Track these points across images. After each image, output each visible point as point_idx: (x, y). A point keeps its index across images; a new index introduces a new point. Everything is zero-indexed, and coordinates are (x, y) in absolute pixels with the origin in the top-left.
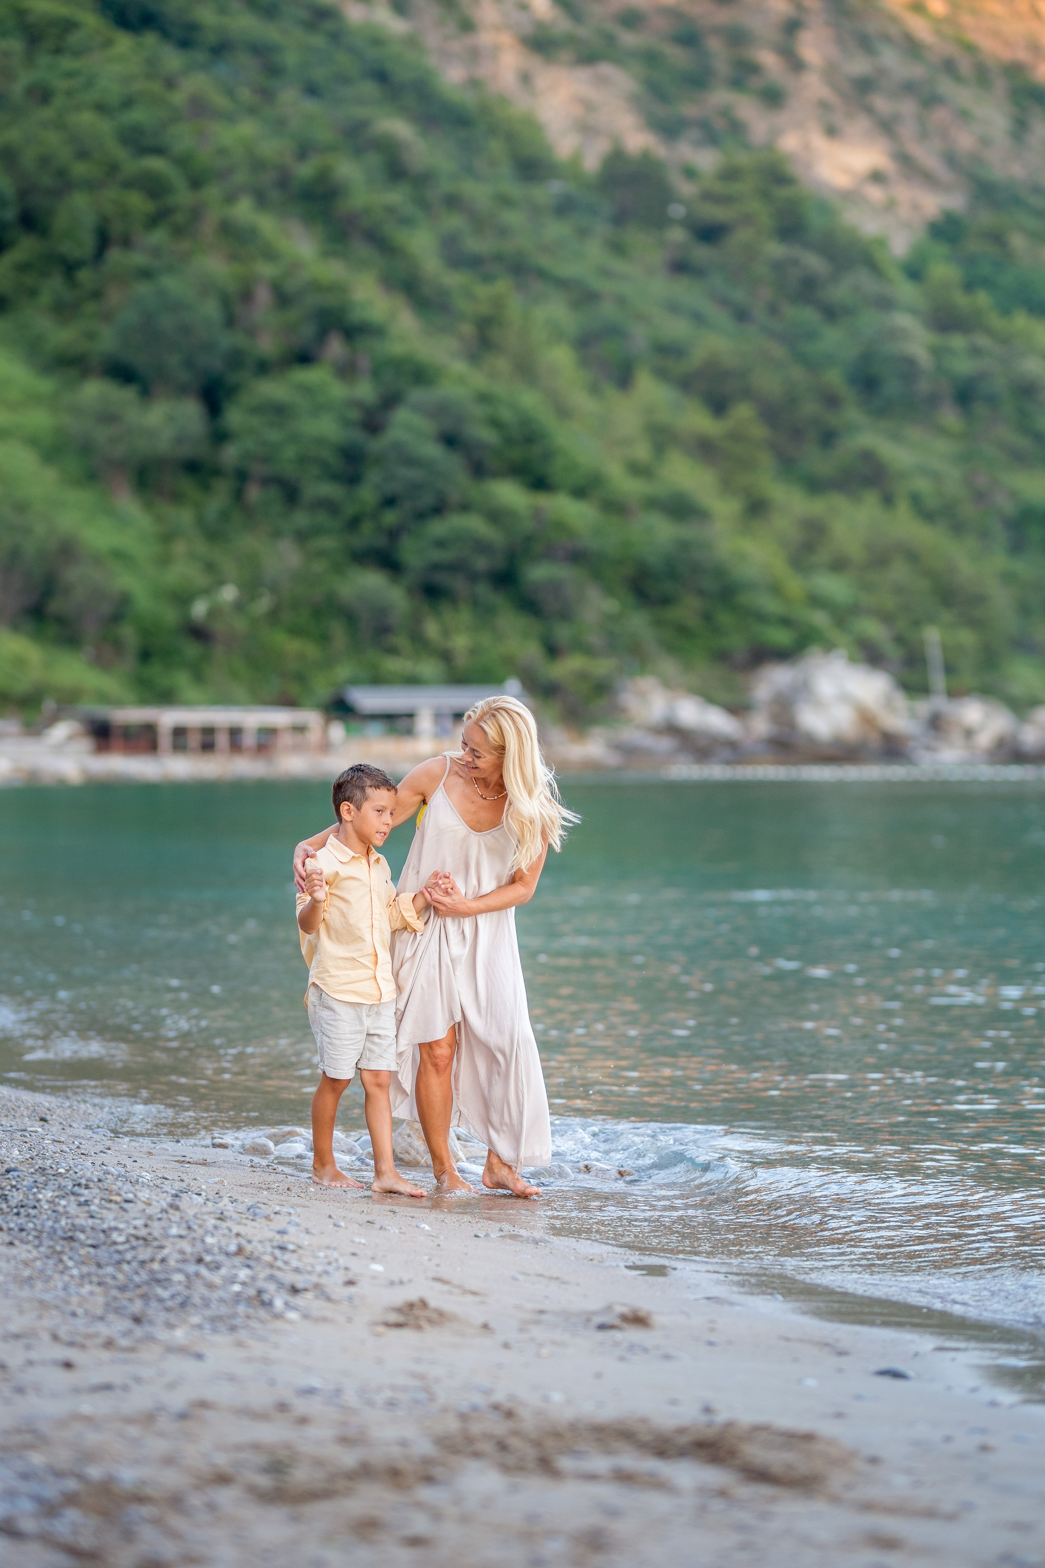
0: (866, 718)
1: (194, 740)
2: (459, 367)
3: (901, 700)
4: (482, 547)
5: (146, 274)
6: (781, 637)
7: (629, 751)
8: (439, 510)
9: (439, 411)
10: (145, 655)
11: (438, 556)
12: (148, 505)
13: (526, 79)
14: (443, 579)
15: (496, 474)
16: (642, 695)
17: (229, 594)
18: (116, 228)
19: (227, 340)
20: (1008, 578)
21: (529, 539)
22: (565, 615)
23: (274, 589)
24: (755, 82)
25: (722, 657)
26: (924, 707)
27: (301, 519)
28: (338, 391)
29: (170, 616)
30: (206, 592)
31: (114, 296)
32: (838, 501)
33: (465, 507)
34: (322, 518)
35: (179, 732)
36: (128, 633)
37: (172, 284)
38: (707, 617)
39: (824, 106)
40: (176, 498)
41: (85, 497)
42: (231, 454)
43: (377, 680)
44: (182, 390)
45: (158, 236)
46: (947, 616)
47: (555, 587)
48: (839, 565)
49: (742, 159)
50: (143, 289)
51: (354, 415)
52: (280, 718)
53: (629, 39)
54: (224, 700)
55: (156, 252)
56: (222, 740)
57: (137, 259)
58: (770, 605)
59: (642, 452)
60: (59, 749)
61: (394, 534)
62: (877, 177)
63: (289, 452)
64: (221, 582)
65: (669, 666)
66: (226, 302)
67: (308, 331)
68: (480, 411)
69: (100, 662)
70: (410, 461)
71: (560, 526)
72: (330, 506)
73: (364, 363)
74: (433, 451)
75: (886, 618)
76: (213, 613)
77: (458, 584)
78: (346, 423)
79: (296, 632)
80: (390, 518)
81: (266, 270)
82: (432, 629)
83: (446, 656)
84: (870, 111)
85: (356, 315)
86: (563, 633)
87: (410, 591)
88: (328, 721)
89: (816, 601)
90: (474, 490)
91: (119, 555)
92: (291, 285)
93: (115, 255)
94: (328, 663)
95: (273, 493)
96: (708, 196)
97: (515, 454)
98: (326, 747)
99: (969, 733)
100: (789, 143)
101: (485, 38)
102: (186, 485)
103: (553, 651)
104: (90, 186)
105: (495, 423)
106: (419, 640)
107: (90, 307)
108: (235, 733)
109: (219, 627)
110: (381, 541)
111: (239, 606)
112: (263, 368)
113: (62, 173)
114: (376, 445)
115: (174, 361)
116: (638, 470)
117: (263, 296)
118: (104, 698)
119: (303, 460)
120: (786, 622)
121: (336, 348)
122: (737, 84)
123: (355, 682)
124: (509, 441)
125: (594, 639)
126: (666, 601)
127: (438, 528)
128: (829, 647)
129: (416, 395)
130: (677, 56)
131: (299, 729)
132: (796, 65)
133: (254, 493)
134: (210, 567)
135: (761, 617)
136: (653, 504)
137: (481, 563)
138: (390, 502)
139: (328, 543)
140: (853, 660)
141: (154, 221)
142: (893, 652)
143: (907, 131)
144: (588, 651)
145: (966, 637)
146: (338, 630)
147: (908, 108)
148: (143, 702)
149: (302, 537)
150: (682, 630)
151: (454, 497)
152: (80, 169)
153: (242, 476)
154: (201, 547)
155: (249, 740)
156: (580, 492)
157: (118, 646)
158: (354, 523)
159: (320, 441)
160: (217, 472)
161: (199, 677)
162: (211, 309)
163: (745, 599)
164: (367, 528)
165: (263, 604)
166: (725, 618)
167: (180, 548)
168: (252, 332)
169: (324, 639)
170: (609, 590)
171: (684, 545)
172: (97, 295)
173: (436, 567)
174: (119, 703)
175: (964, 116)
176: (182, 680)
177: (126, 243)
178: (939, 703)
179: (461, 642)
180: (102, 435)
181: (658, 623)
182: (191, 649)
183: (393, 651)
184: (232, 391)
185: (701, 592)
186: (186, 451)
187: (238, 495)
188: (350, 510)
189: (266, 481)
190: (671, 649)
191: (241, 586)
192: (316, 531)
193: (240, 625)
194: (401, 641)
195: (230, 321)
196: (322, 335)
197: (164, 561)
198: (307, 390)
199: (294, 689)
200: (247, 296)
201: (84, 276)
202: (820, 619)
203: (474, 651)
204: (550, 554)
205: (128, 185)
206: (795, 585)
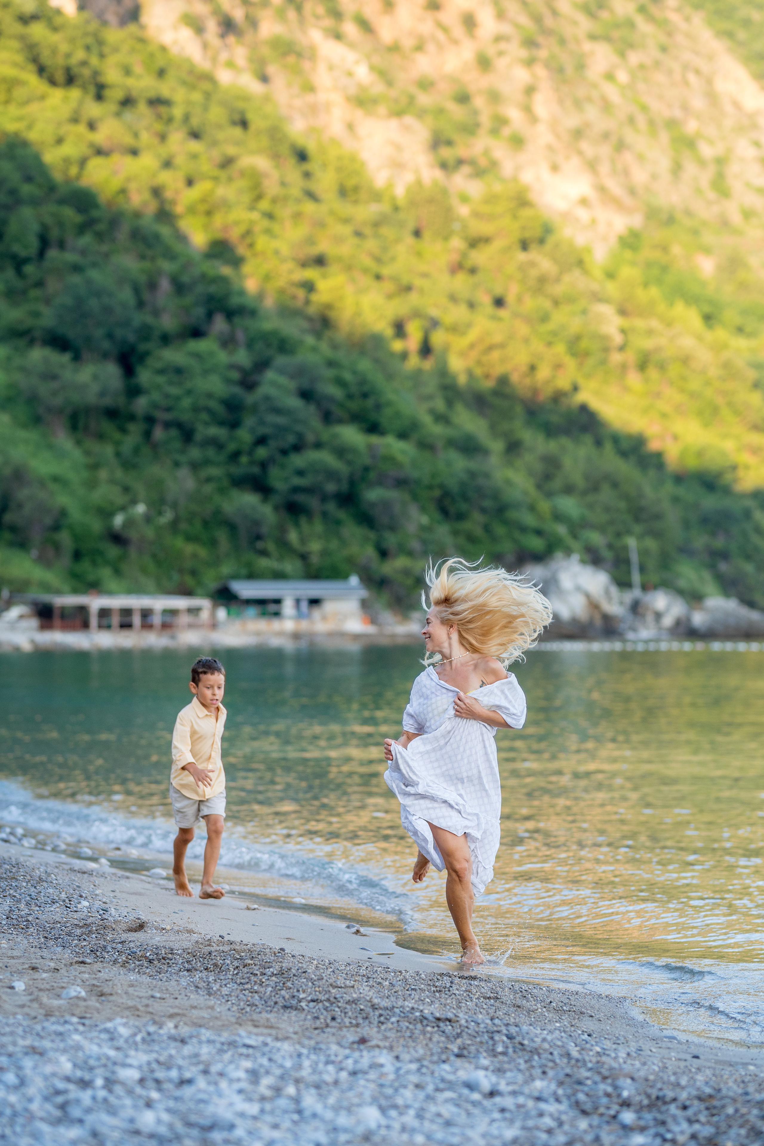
0: (593, 605)
1: (115, 620)
2: (310, 340)
3: (614, 590)
4: (331, 475)
5: (77, 268)
6: (536, 543)
8: (297, 448)
9: (299, 372)
10: (77, 555)
11: (297, 481)
12: (78, 443)
13: (350, 127)
14: (300, 498)
15: (340, 421)
17: (141, 509)
18: (54, 234)
19: (138, 319)
20: (676, 500)
21: (366, 469)
22: (393, 528)
23: (175, 506)
24: (506, 132)
26: (629, 597)
27: (195, 453)
28: (223, 357)
29: (96, 526)
30: (123, 508)
31: (53, 285)
32: (565, 441)
33: (318, 445)
34: (211, 452)
35: (104, 613)
36: (65, 538)
37: (94, 274)
38: (487, 528)
39: (550, 148)
40: (101, 437)
41: (32, 435)
42: (141, 404)
43: (252, 576)
44: (105, 356)
45: (86, 240)
46: (638, 528)
47: (386, 505)
48: (569, 490)
49: (498, 188)
50: (76, 279)
51: (235, 375)
52: (180, 603)
53: (424, 99)
54: (137, 590)
55: (83, 253)
56: (137, 620)
57: (70, 257)
58: (529, 520)
59: (440, 405)
60: (12, 626)
61: (264, 465)
62: (584, 202)
63: (186, 403)
64: (134, 502)
66: (136, 290)
67: (200, 312)
68: (330, 373)
69: (43, 561)
70: (278, 411)
71: (390, 459)
72: (218, 444)
73: (240, 336)
74: (294, 402)
75: (601, 529)
76: (129, 523)
77: (313, 502)
78: (228, 381)
79: (190, 538)
80: (262, 452)
81: (167, 266)
82: (293, 536)
83: (304, 557)
84: (580, 153)
85: (235, 301)
86: (391, 540)
87: (276, 508)
88: (215, 606)
89: (558, 517)
90: (326, 433)
91: (56, 479)
92: (185, 279)
93: (52, 253)
94: (216, 562)
95: (174, 432)
96: (477, 215)
97: (354, 406)
98: (214, 625)
99: (658, 616)
100: (527, 177)
101: (322, 97)
102: (107, 426)
103: (384, 554)
104: (35, 202)
105: (340, 382)
106: (283, 544)
107: (34, 293)
108: (146, 614)
109: (133, 535)
110: (256, 470)
111: (148, 519)
112: (166, 339)
113: (13, 192)
114: (250, 399)
115: (99, 333)
116: (441, 418)
117: (165, 285)
118: (47, 588)
119: (196, 409)
120: (539, 533)
121: (220, 324)
122: (495, 132)
123: (236, 577)
124: (350, 396)
125: (415, 545)
126: (461, 517)
127: (298, 460)
128: (568, 552)
129: (281, 360)
130: (456, 111)
131: (194, 611)
132: (533, 119)
133: (159, 433)
134: (126, 489)
135: (523, 529)
136: (451, 443)
137: (331, 487)
138: (262, 441)
139: (214, 471)
140: (583, 562)
141: (82, 229)
142: (607, 554)
143: (604, 168)
144: (410, 554)
145: (651, 544)
146: (222, 536)
147: (605, 151)
148: (75, 591)
149: (195, 466)
150: (471, 539)
151: (310, 438)
152: (26, 189)
153: (150, 420)
154: (119, 474)
155: (157, 620)
156: (403, 435)
157: (57, 547)
158: (235, 456)
159: (210, 395)
160: (132, 418)
161: (117, 572)
162: (126, 295)
163: (512, 515)
164: (244, 459)
165: (168, 517)
166: (500, 530)
167: (103, 474)
168: (156, 313)
169: (213, 543)
170: (423, 509)
171: (472, 475)
172: (40, 284)
173: (296, 490)
174: (59, 592)
175: (641, 158)
176: (105, 573)
177: (62, 245)
178: (636, 593)
179: (315, 546)
180: (44, 389)
181: (456, 533)
182: (113, 551)
183: (264, 553)
184: (143, 357)
185: (483, 510)
186: (108, 401)
187: (147, 435)
188: (232, 447)
189: (167, 425)
191: (150, 504)
192: (207, 462)
193: (150, 533)
194: (270, 546)
195: (141, 304)
196: (210, 315)
197: (92, 484)
198: (197, 356)
199: (190, 581)
200: (153, 286)
201: (29, 269)
202: (561, 530)
203: (325, 553)
204: (381, 481)
205: (62, 202)
206: (544, 506)
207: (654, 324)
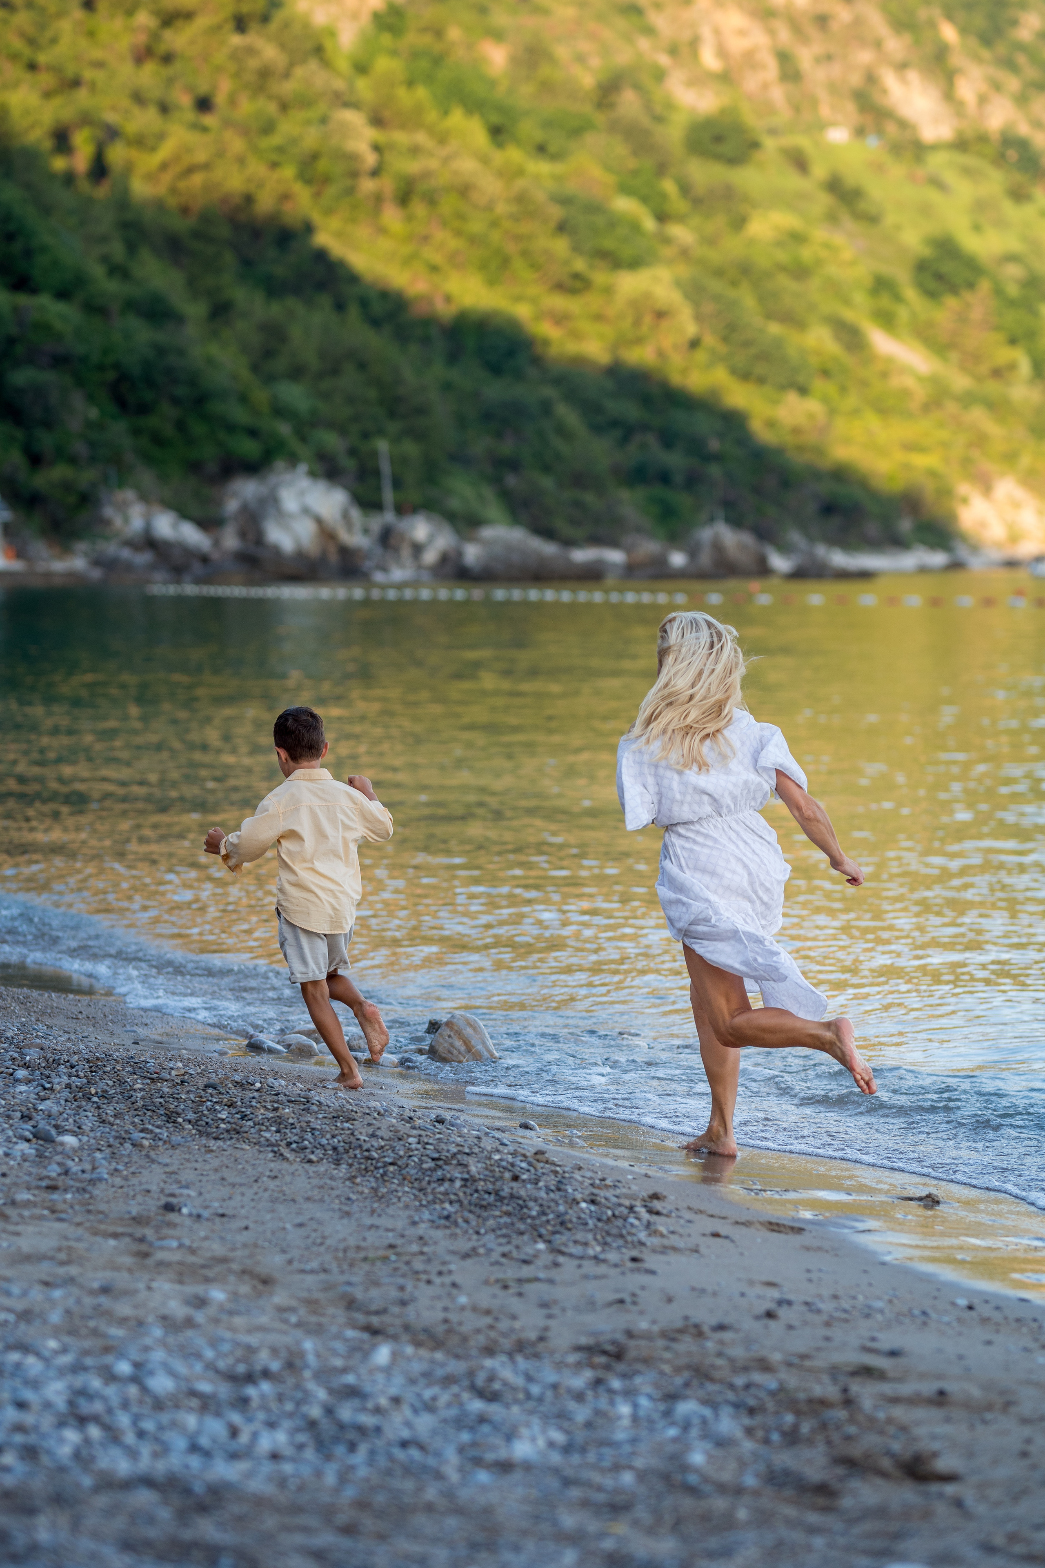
0: (326, 533)
3: (355, 514)
6: (249, 448)
7: (108, 564)
16: (123, 508)
20: (447, 387)
21: (11, 341)
22: (48, 424)
25: (195, 467)
26: (376, 522)
32: (291, 302)
38: (181, 426)
46: (393, 427)
47: (39, 392)
48: (296, 373)
58: (239, 415)
59: (117, 250)
65: (146, 477)
71: (45, 328)
75: (341, 429)
86: (46, 441)
89: (279, 411)
99: (418, 549)
103: (35, 460)
116: (118, 271)
120: (253, 433)
125: (80, 448)
126: (143, 409)
128: (293, 460)
135: (231, 428)
136: (130, 305)
140: (313, 474)
142: (349, 464)
144: (73, 461)
145: (411, 449)
150: (158, 440)
156: (63, 294)
163: (215, 407)
166: (198, 429)
170: (91, 398)
171: (161, 351)
178: (389, 517)
181: (136, 432)
185: (175, 401)
190: (149, 459)
202: (284, 429)
204: (31, 359)
206: (261, 396)
207: (421, 138)
